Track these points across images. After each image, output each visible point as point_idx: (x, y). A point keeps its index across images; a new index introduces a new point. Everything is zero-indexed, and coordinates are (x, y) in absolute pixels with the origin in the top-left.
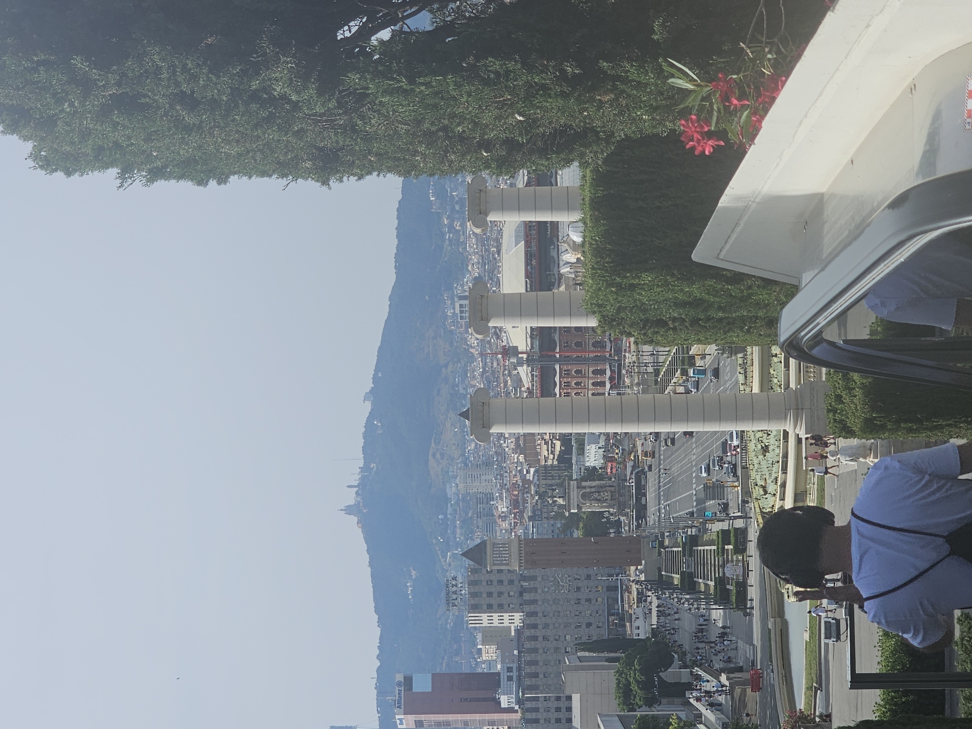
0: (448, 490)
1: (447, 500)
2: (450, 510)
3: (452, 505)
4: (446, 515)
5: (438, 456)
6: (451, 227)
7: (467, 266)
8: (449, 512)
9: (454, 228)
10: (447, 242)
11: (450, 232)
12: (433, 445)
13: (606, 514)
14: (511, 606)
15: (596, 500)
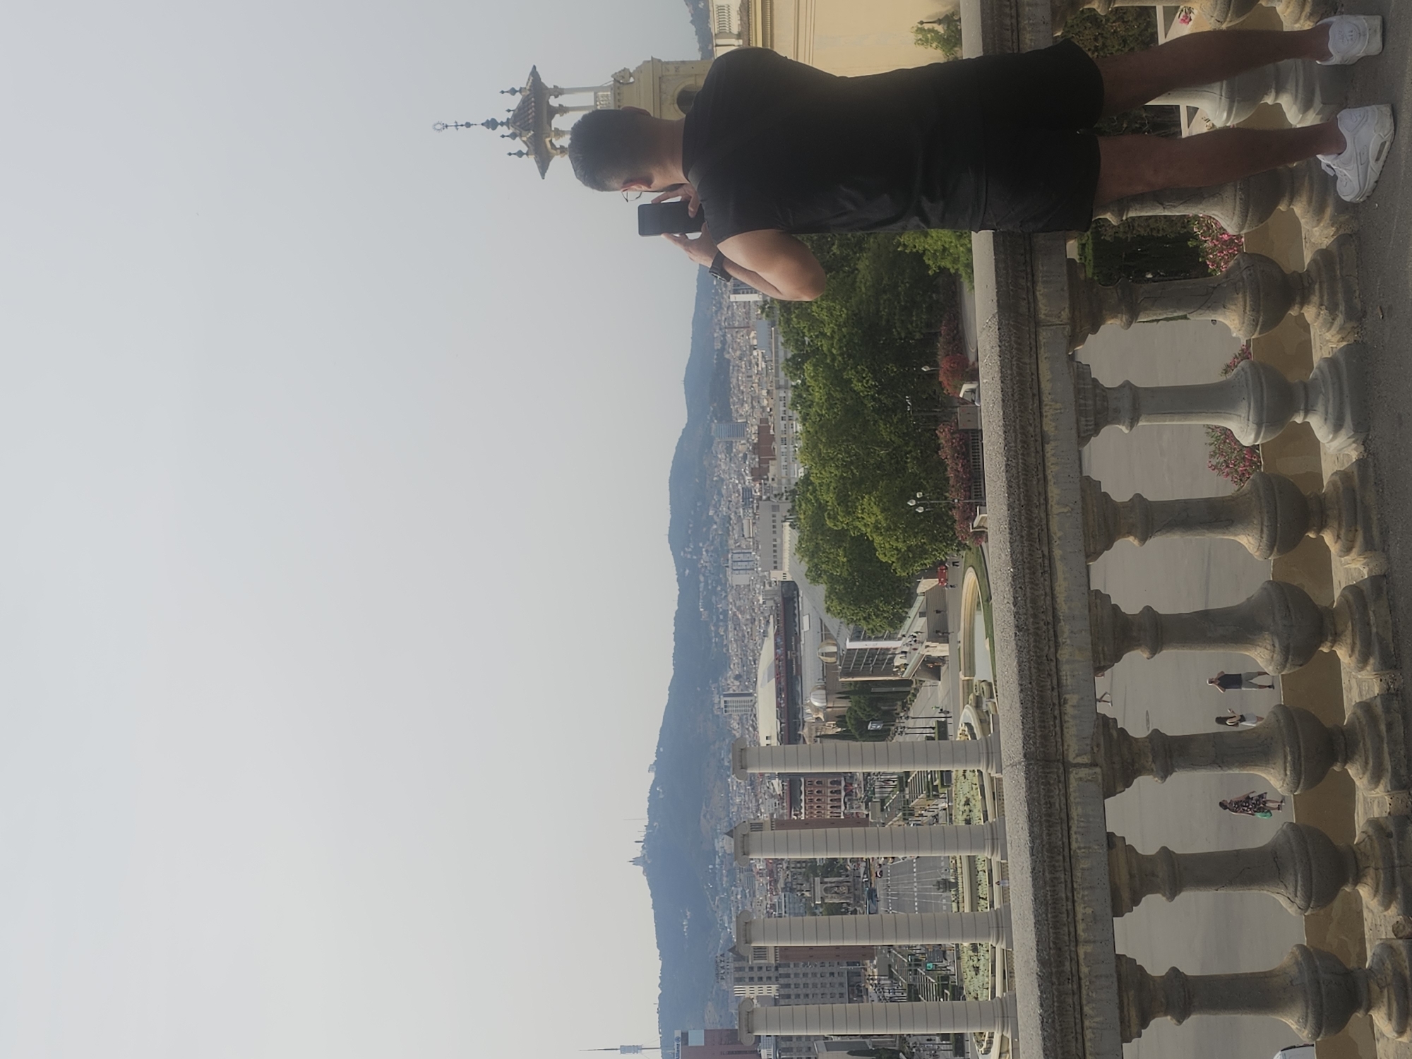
0: (716, 844)
1: (715, 853)
2: (718, 861)
3: (719, 856)
4: (714, 865)
5: (708, 816)
6: (718, 634)
7: (730, 665)
10: (714, 645)
11: (716, 637)
12: (704, 807)
13: (845, 905)
14: (769, 978)
15: (836, 893)
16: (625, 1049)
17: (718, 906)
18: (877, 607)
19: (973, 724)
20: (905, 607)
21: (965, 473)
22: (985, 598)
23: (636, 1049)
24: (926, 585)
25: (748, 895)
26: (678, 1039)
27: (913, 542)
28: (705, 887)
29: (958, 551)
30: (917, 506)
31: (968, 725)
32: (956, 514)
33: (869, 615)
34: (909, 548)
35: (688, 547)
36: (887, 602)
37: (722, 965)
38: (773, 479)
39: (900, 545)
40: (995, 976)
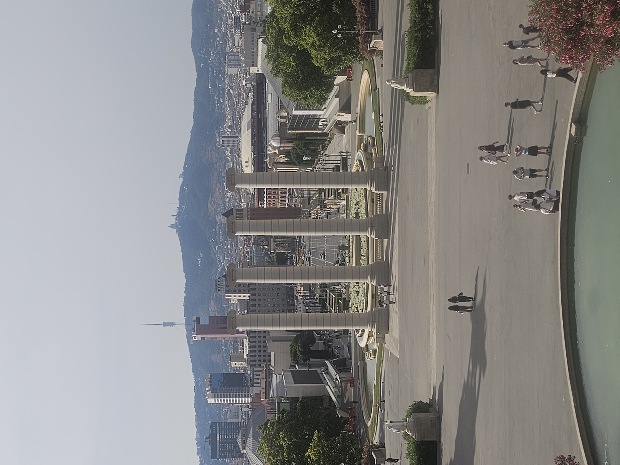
0: (217, 220)
1: (216, 223)
3: (218, 225)
4: (216, 229)
5: (212, 203)
6: (219, 101)
7: (226, 120)
8: (217, 228)
9: (220, 102)
10: (217, 108)
11: (218, 103)
12: (210, 198)
13: (286, 253)
14: (245, 291)
15: (282, 247)
16: (165, 324)
17: (217, 251)
18: (311, 92)
19: (363, 161)
20: (327, 93)
21: (366, 14)
22: (373, 89)
23: (172, 324)
24: (340, 79)
25: (234, 246)
26: (194, 321)
27: (334, 55)
28: (210, 241)
29: (360, 61)
30: (337, 34)
31: (360, 161)
32: (360, 39)
33: (306, 96)
34: (332, 58)
35: (203, 50)
36: (317, 89)
37: (219, 283)
38: (252, 12)
39: (327, 57)
40: (368, 297)
